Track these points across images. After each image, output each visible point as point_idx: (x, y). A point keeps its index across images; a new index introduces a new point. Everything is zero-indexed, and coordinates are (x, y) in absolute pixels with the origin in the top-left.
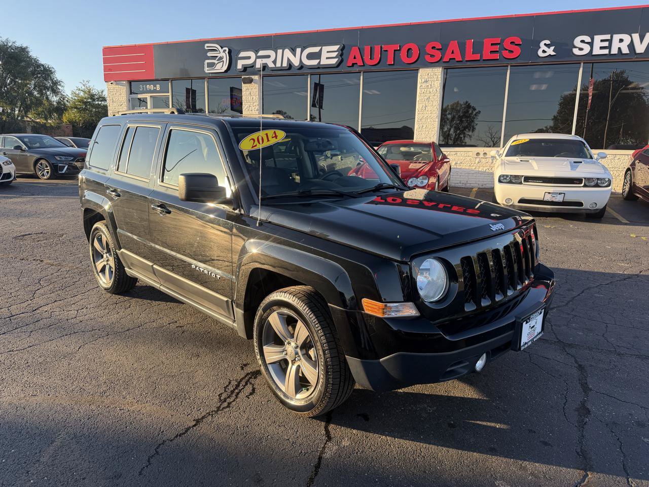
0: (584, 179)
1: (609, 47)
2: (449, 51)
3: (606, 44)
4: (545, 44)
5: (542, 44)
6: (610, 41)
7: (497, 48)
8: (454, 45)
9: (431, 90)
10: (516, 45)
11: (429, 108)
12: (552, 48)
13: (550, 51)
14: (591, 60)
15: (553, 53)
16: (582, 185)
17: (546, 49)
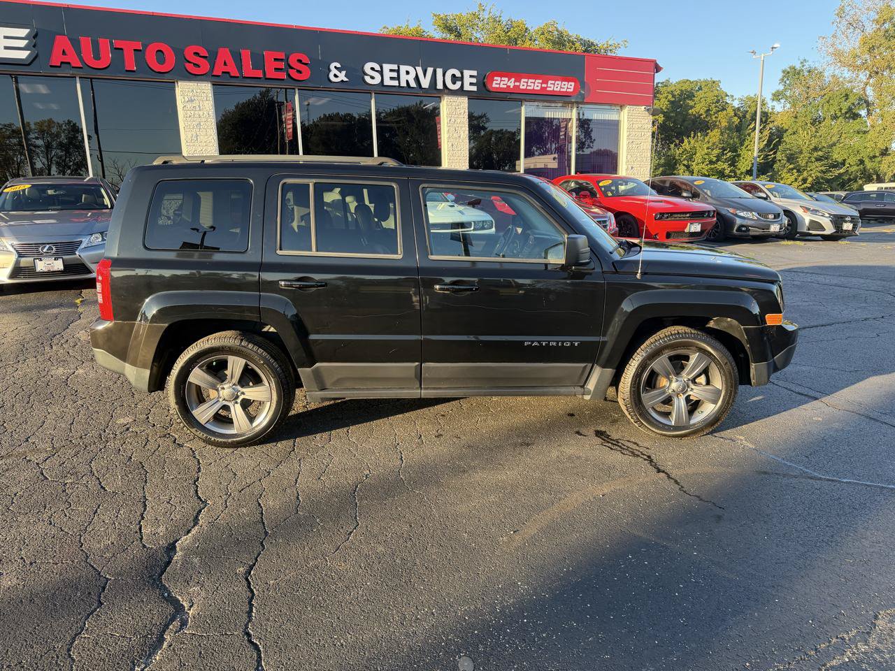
0: (473, 223)
1: (398, 78)
2: (219, 62)
3: (395, 75)
4: (335, 67)
5: (332, 66)
6: (398, 71)
7: (283, 65)
8: (225, 54)
9: (201, 113)
10: (303, 64)
11: (201, 138)
12: (344, 73)
13: (342, 76)
14: (382, 90)
15: (346, 79)
16: (472, 228)
17: (338, 73)
